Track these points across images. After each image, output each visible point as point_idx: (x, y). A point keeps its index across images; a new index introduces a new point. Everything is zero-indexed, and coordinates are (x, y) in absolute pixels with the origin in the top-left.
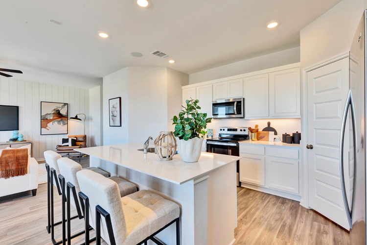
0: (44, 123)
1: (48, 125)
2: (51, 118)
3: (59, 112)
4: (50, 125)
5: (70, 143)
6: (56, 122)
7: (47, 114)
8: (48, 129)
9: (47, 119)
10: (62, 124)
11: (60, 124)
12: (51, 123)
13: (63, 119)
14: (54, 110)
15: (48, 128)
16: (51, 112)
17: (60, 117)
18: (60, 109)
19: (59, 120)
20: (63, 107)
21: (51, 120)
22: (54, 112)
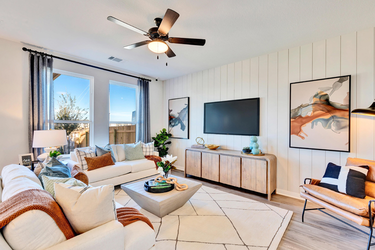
0: (296, 124)
1: (303, 128)
2: (310, 114)
3: (327, 100)
4: (306, 128)
5: (341, 182)
6: (319, 123)
7: (301, 107)
8: (303, 138)
9: (300, 116)
10: (333, 128)
11: (330, 127)
12: (309, 124)
13: (338, 114)
14: (315, 96)
15: (302, 134)
16: (308, 102)
17: (329, 111)
18: (328, 92)
19: (328, 116)
20: (335, 87)
21: (309, 119)
22: (317, 100)
